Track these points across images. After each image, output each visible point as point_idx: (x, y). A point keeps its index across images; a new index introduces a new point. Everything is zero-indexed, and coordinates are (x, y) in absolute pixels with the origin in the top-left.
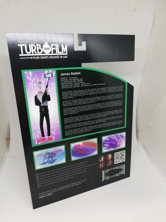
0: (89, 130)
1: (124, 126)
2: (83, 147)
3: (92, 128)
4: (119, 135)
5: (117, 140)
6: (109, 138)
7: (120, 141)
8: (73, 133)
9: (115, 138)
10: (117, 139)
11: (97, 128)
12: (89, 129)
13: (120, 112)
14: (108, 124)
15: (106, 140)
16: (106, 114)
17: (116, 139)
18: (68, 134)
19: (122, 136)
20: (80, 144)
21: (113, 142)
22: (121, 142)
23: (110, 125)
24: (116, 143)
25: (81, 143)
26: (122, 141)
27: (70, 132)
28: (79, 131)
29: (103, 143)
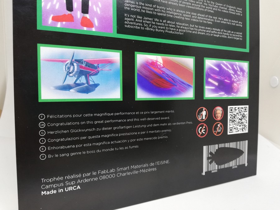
0: (178, 31)
1: (245, 48)
2: (164, 69)
3: (184, 29)
4: (236, 66)
5: (234, 75)
6: (218, 66)
7: (239, 80)
8: (143, 26)
9: (230, 69)
10: (232, 74)
11: (194, 34)
12: (178, 29)
13: (237, 13)
14: (216, 31)
15: (211, 69)
16: (213, 7)
17: (231, 72)
18: (130, 25)
19: (242, 70)
20: (157, 61)
21: (226, 79)
22: (240, 84)
23: (220, 35)
24: (232, 82)
25: (158, 58)
26: (243, 81)
27: (137, 22)
28: (155, 25)
29: (206, 75)
